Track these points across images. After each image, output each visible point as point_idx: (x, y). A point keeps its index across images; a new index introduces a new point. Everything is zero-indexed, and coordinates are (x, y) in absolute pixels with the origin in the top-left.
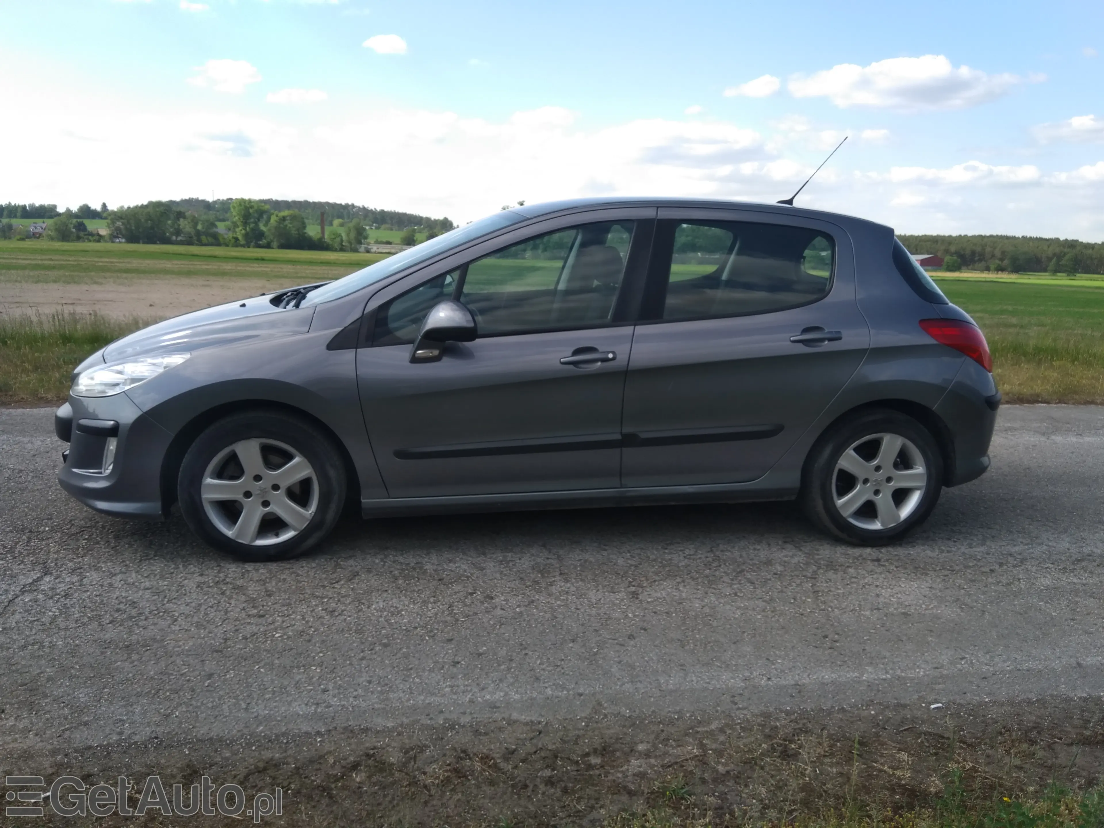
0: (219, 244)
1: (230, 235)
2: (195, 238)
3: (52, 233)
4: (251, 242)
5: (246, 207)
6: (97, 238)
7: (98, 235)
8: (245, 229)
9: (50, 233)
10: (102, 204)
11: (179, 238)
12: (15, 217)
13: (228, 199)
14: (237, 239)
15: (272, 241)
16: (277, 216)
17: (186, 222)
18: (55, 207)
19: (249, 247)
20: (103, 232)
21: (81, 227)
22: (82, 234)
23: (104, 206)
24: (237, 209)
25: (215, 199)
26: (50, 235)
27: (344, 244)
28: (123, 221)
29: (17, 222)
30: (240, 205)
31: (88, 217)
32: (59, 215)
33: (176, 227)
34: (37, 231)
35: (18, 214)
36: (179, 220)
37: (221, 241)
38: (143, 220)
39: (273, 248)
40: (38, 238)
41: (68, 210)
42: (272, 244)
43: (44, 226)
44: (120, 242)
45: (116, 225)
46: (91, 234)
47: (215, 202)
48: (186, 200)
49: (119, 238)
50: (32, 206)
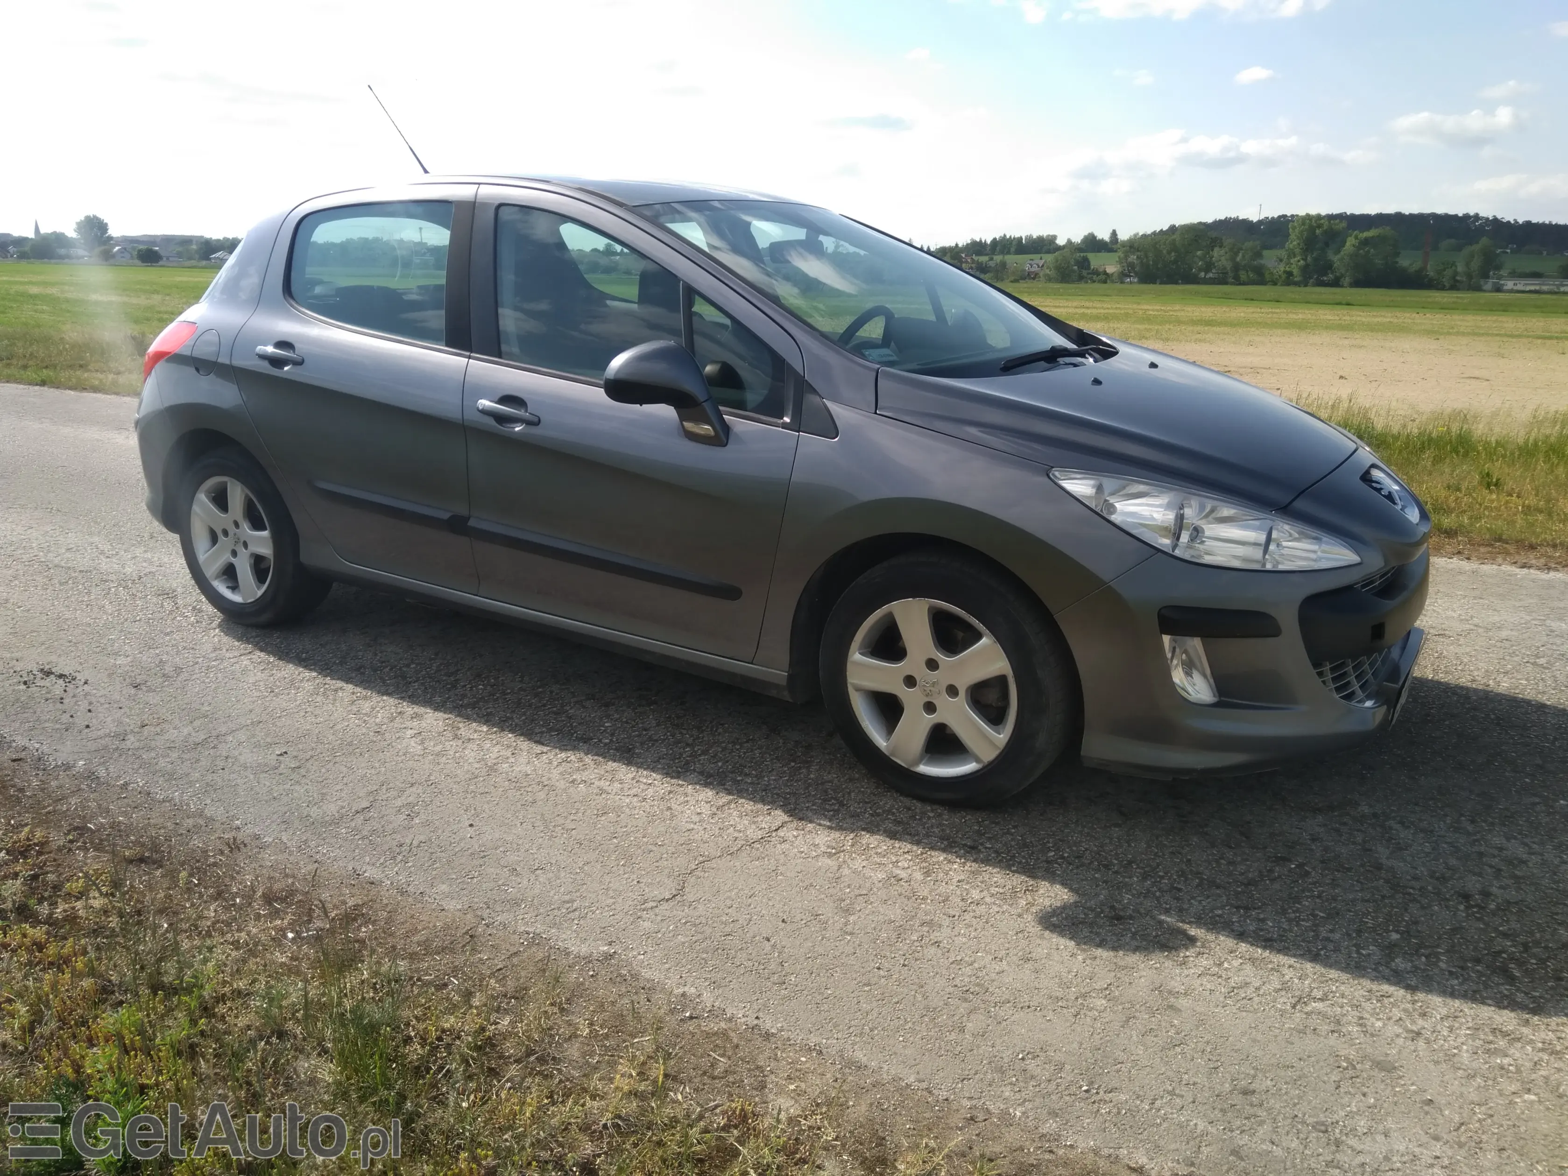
0: (1262, 282)
1: (1282, 268)
2: (1231, 274)
3: (1052, 273)
4: (1311, 278)
5: (1311, 226)
6: (1103, 277)
7: (1105, 273)
8: (1305, 260)
9: (1048, 271)
10: (1111, 231)
11: (1210, 275)
12: (1009, 253)
13: (1280, 217)
14: (1290, 274)
15: (1342, 276)
16: (1356, 238)
17: (1222, 252)
18: (1054, 237)
19: (1306, 286)
20: (1110, 269)
21: (1084, 263)
22: (1084, 273)
23: (1114, 233)
24: (1297, 231)
25: (1262, 217)
26: (1048, 275)
27: (1458, 278)
28: (1139, 253)
29: (1012, 260)
30: (1303, 224)
31: (1093, 251)
32: (1059, 248)
33: (1208, 259)
34: (1033, 270)
35: (1013, 250)
36: (1213, 250)
37: (1267, 277)
38: (1165, 252)
39: (1342, 286)
40: (1034, 279)
41: (1069, 242)
42: (1342, 280)
43: (1041, 263)
44: (1131, 283)
45: (1129, 260)
46: (1096, 273)
47: (1260, 222)
48: (1220, 221)
49: (1130, 276)
50: (1029, 238)
